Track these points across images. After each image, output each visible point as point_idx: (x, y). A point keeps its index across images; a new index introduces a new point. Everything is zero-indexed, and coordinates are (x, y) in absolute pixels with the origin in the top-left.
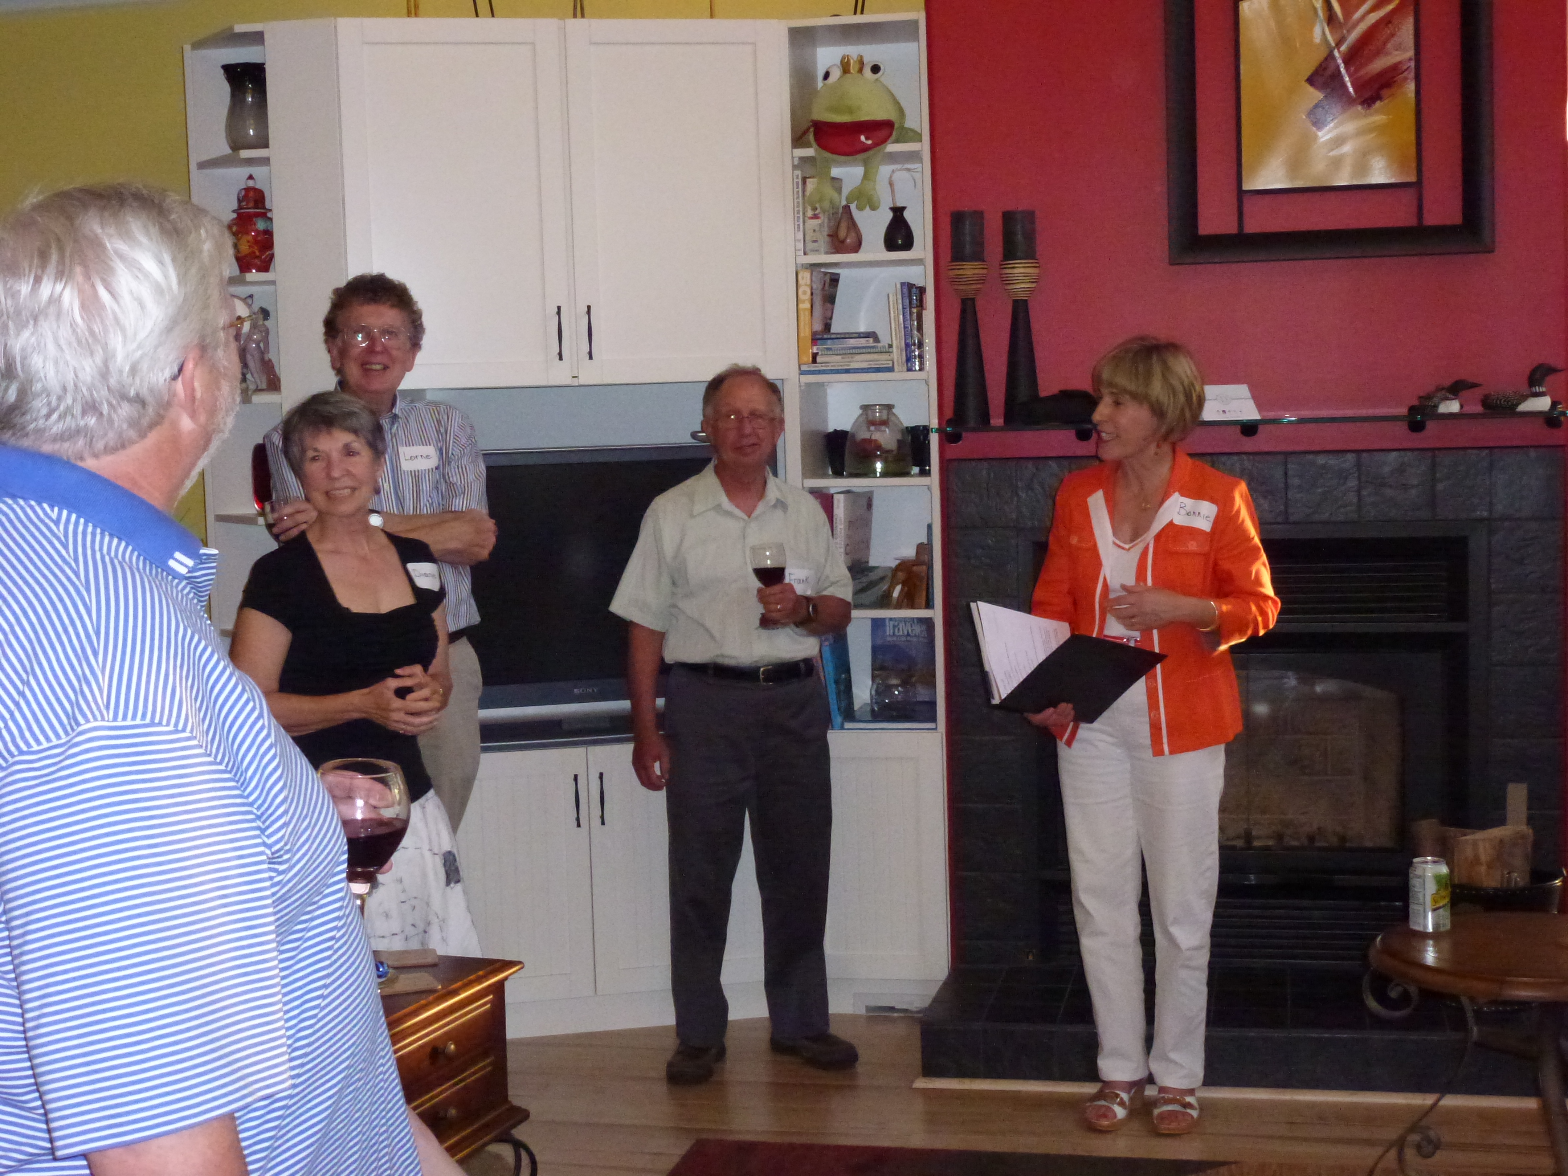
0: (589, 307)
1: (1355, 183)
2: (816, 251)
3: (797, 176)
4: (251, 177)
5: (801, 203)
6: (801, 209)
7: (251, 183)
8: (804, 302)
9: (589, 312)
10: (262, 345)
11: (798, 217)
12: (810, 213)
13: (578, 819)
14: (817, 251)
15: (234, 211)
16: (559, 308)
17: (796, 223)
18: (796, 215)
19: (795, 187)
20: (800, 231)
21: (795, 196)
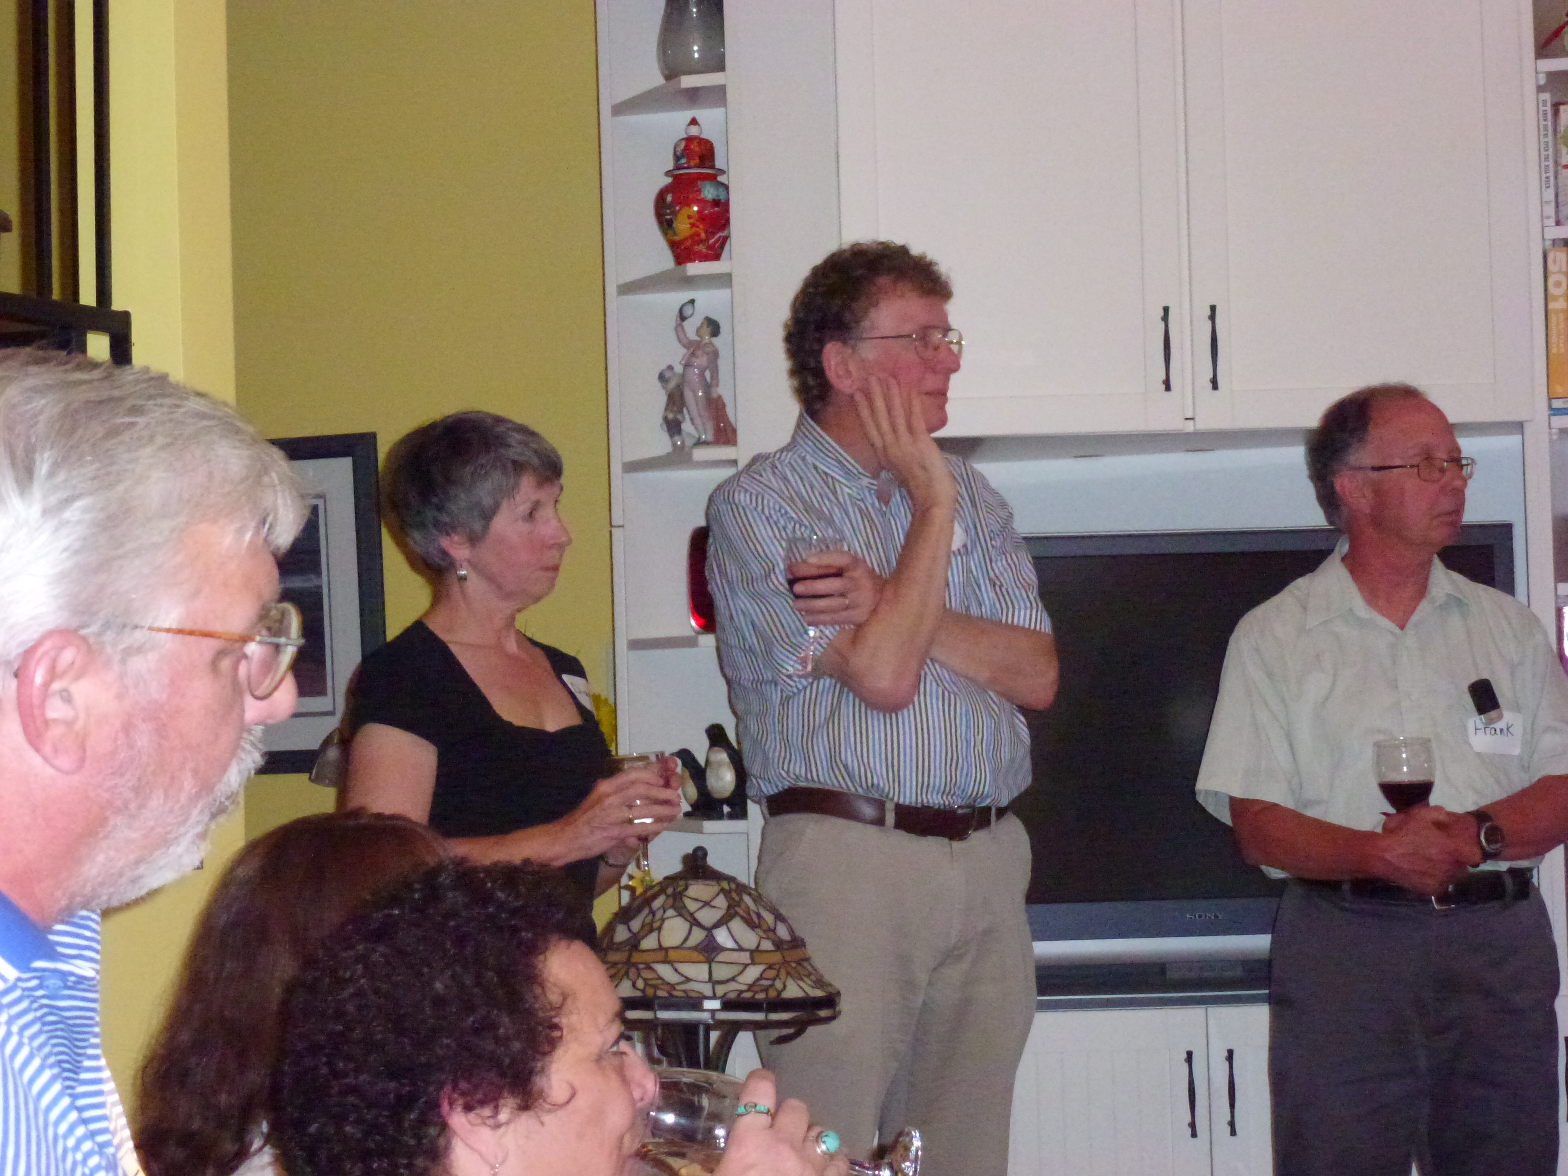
0: (1212, 309)
3: (1545, 102)
4: (694, 122)
5: (1551, 145)
6: (1551, 152)
7: (694, 131)
8: (1556, 298)
9: (1212, 315)
10: (708, 375)
11: (1547, 166)
13: (1192, 1125)
15: (668, 173)
16: (1166, 310)
17: (1544, 176)
18: (1544, 164)
19: (1541, 118)
20: (1548, 187)
21: (1542, 132)
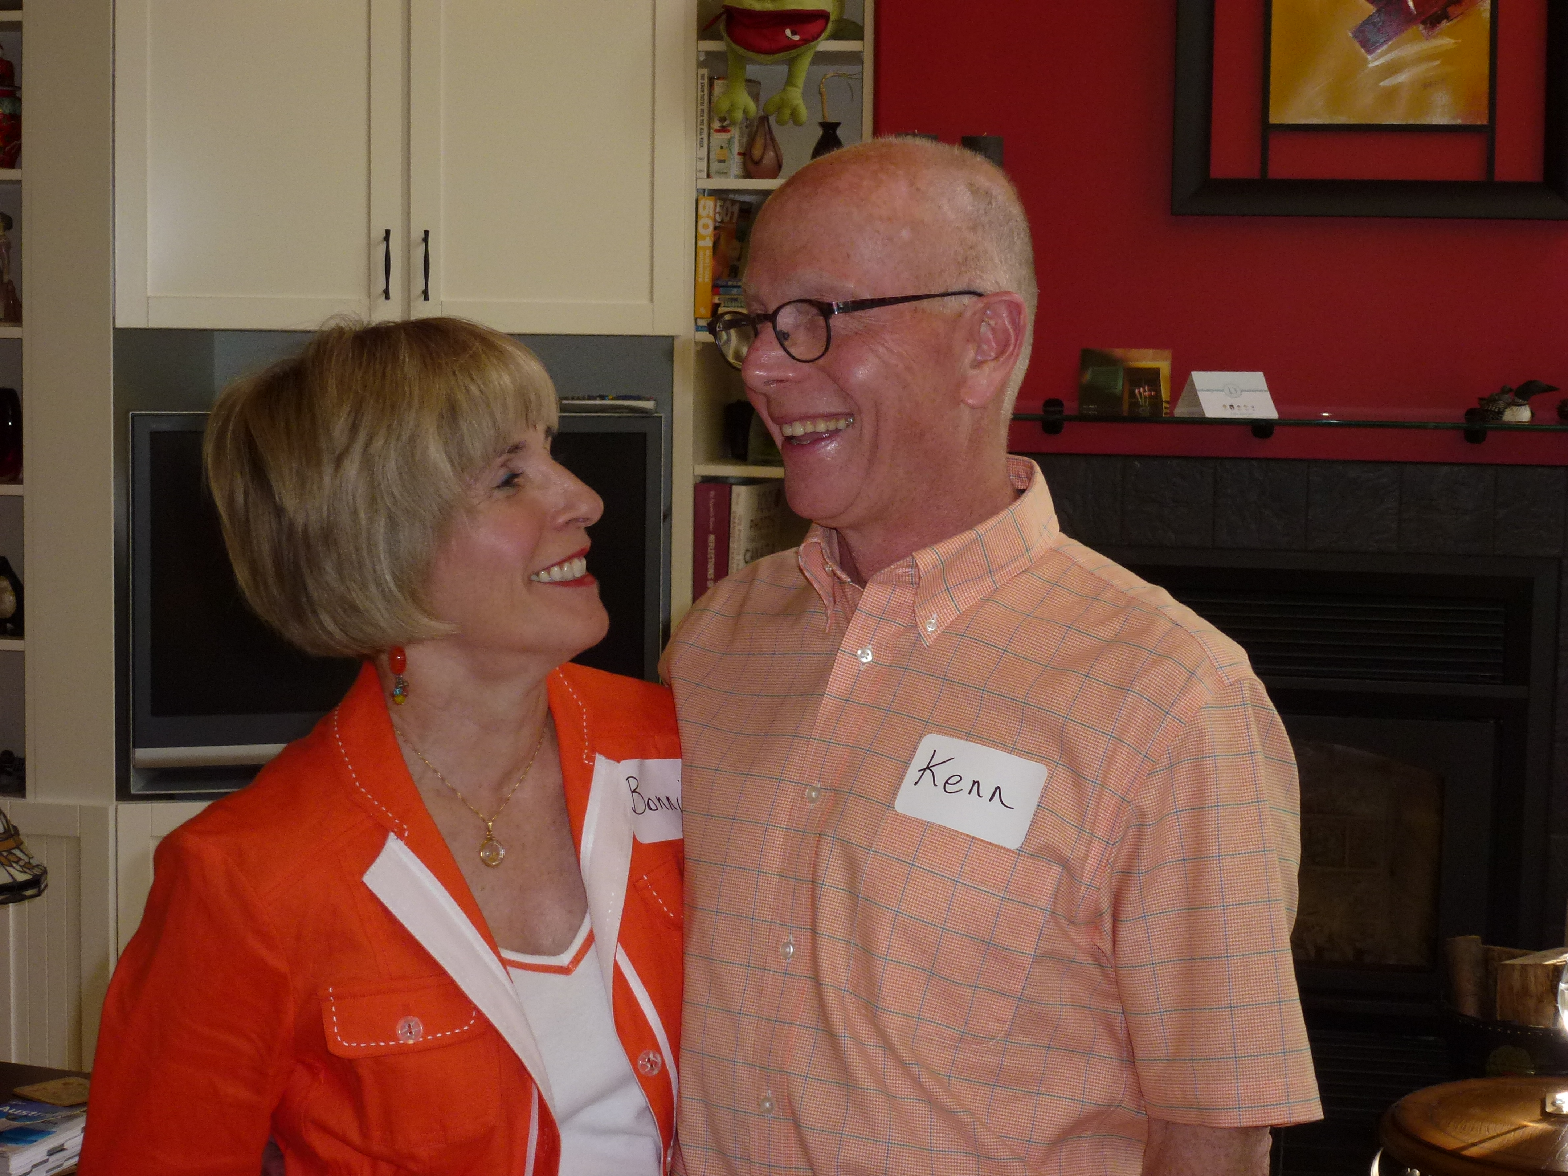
0: (426, 233)
1: (1411, 122)
2: (724, 174)
3: (703, 76)
5: (706, 110)
6: (705, 117)
8: (704, 238)
9: (426, 239)
10: (1, 262)
11: (702, 129)
12: (717, 125)
14: (722, 173)
16: (388, 232)
17: (699, 136)
18: (700, 126)
19: (699, 89)
20: (702, 146)
21: (699, 101)
